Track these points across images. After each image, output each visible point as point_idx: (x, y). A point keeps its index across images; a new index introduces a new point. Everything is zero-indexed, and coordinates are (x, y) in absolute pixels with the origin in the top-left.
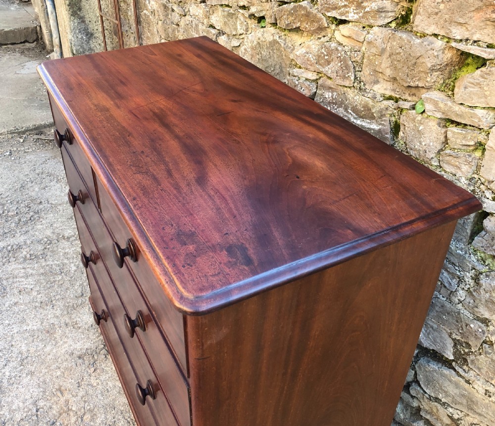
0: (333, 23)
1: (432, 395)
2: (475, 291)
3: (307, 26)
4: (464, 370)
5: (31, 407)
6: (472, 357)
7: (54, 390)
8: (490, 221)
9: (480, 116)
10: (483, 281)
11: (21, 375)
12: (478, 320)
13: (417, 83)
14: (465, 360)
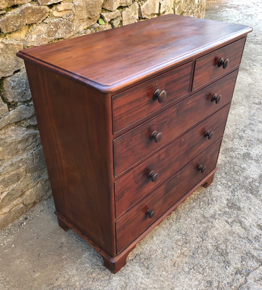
3: (33, 19)
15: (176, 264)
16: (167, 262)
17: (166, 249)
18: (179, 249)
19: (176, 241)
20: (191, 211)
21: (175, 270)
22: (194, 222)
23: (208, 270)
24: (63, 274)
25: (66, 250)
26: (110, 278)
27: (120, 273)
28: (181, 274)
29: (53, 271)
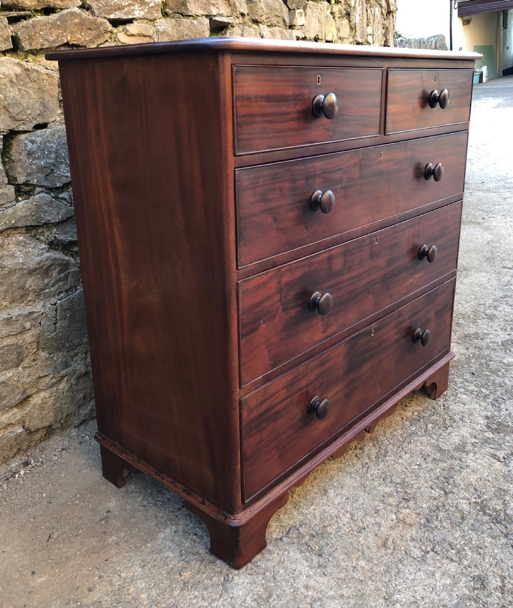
3: (80, 37)
15: (390, 542)
16: (366, 540)
17: (361, 513)
18: (391, 511)
19: (383, 496)
20: (408, 440)
21: (389, 555)
22: (419, 460)
23: (470, 554)
24: (107, 576)
25: (119, 524)
26: (226, 581)
27: (252, 569)
28: (405, 563)
29: (81, 571)
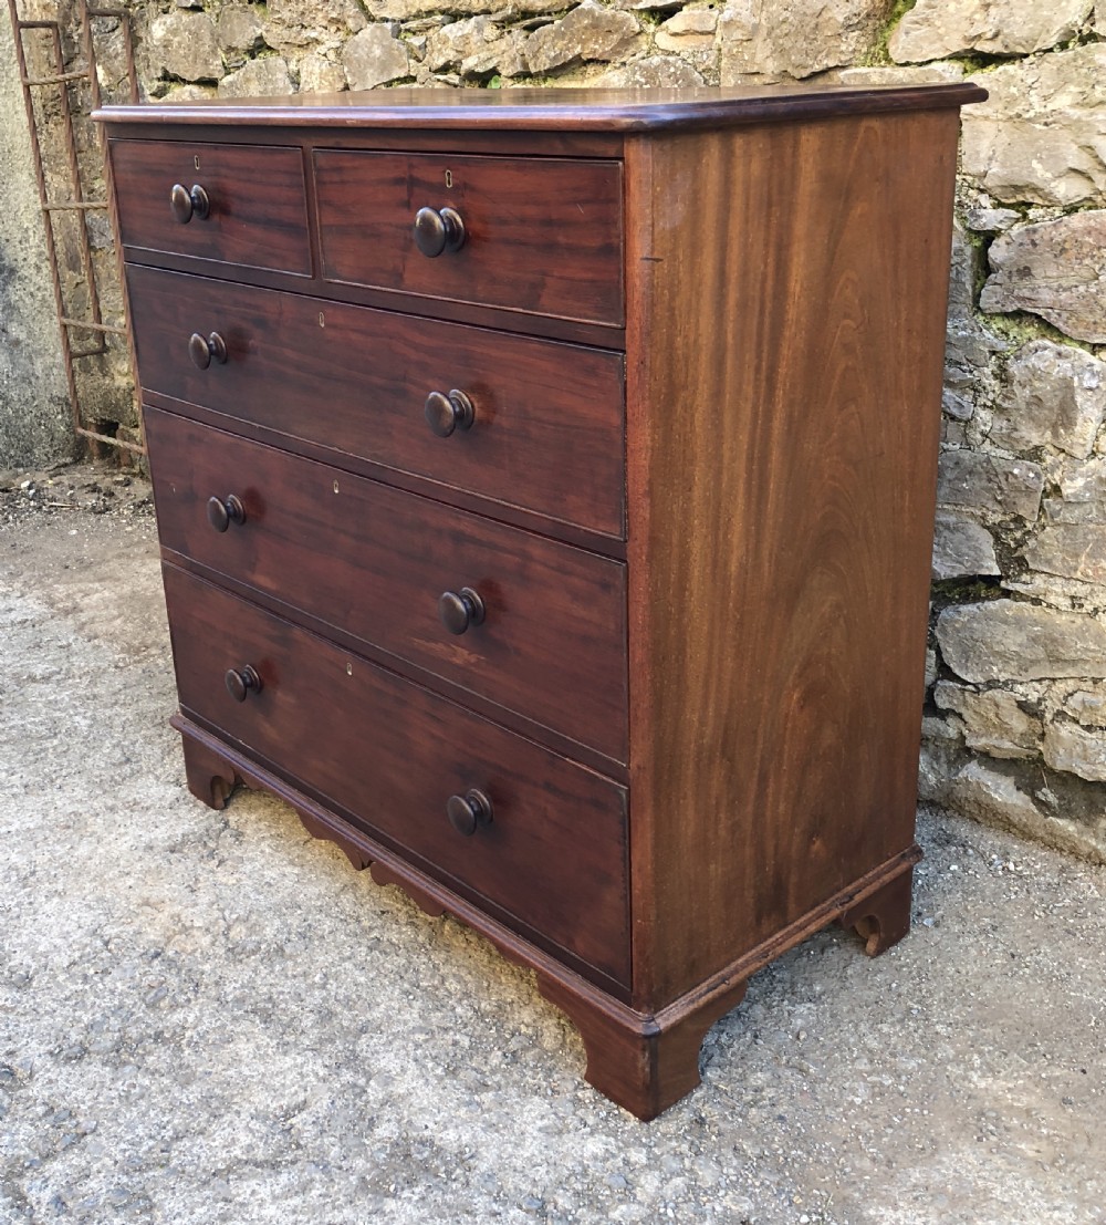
0: (649, 22)
1: (980, 679)
2: (1006, 397)
3: (597, 47)
4: (1024, 583)
5: (86, 940)
6: (1032, 543)
7: (131, 907)
8: (998, 246)
9: (940, 70)
10: (1014, 368)
11: (32, 900)
12: (1023, 459)
13: (825, 62)
14: (1021, 561)
